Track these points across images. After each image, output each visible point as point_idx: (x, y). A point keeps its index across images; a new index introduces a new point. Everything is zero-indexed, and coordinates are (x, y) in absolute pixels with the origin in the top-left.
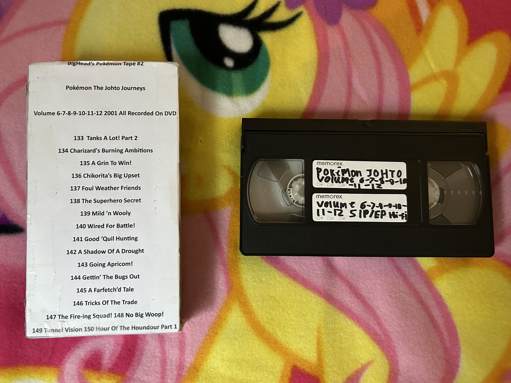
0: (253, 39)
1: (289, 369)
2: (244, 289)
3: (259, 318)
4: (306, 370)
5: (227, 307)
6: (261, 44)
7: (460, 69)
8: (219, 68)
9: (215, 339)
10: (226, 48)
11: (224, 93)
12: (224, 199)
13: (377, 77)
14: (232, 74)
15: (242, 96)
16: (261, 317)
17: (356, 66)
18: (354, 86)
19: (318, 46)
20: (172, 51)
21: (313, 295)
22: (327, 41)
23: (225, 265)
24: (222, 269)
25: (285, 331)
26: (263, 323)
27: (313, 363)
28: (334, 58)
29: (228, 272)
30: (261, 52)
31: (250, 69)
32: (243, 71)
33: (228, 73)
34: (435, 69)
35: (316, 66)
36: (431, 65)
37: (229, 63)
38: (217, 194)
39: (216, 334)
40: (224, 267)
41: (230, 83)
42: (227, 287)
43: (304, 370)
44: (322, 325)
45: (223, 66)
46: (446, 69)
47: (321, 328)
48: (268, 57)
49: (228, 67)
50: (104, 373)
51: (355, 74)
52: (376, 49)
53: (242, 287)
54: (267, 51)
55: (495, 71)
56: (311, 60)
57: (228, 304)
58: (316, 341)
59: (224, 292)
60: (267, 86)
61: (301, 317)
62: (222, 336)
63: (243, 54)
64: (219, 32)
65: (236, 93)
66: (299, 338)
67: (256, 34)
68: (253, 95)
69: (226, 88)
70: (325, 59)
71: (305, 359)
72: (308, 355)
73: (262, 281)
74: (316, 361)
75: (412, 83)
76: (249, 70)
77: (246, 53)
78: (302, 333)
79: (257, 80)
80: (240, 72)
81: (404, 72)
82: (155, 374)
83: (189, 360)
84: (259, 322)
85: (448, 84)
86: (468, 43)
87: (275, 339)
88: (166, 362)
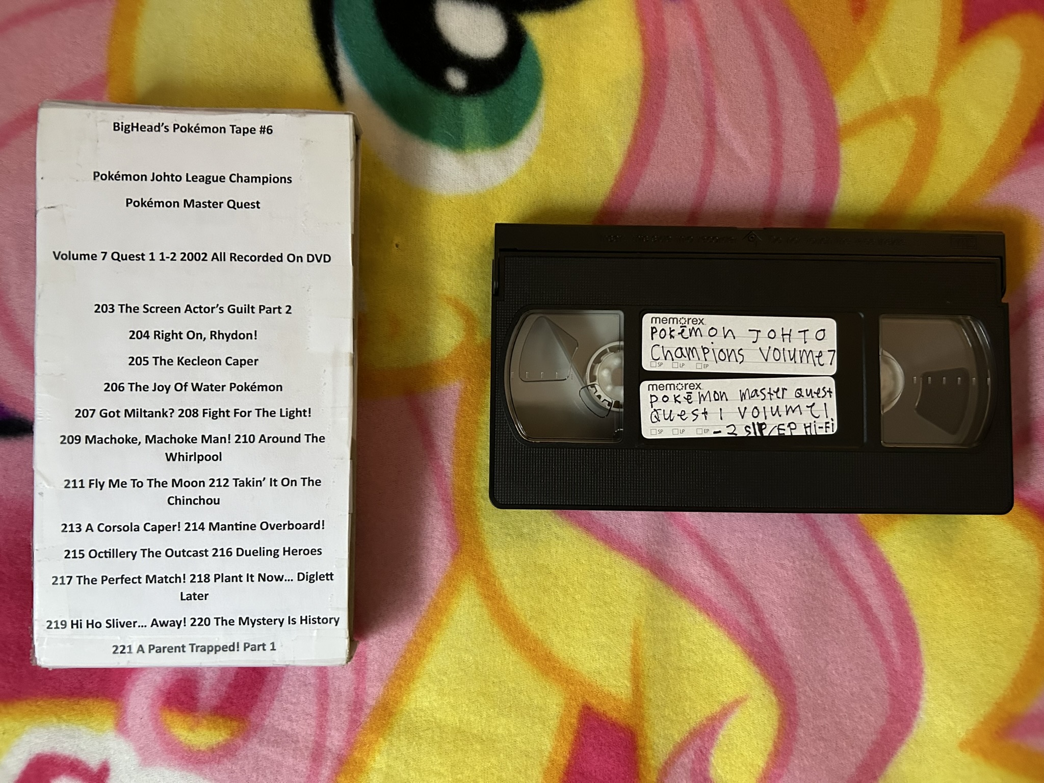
0: (508, 29)
1: (575, 712)
2: (486, 551)
3: (515, 609)
4: (609, 714)
5: (451, 585)
6: (525, 39)
7: (943, 95)
8: (435, 91)
9: (427, 649)
10: (450, 47)
11: (445, 144)
12: (446, 367)
13: (769, 111)
14: (464, 103)
15: (483, 149)
16: (519, 607)
17: (723, 88)
18: (719, 129)
19: (643, 44)
20: (336, 55)
21: (625, 562)
22: (663, 34)
23: (447, 502)
24: (441, 508)
25: (568, 636)
26: (523, 619)
27: (624, 700)
28: (678, 71)
29: (453, 515)
30: (525, 56)
31: (500, 92)
32: (485, 98)
33: (454, 101)
34: (891, 93)
35: (638, 87)
36: (883, 85)
37: (457, 79)
38: (430, 356)
39: (430, 639)
40: (447, 504)
41: (459, 122)
42: (452, 545)
43: (605, 714)
44: (643, 624)
45: (445, 87)
46: (913, 95)
47: (641, 629)
48: (539, 67)
49: (454, 88)
50: (203, 717)
51: (721, 103)
52: (767, 51)
53: (481, 545)
54: (537, 54)
55: (1016, 99)
56: (630, 74)
57: (453, 579)
58: (629, 654)
59: (444, 555)
60: (537, 129)
61: (600, 607)
62: (441, 643)
63: (486, 61)
64: (437, 15)
65: (470, 144)
66: (597, 649)
67: (513, 18)
68: (506, 147)
69: (450, 135)
70: (658, 72)
71: (606, 693)
72: (614, 682)
73: (521, 535)
74: (629, 696)
75: (841, 123)
76: (498, 94)
77: (493, 58)
78: (603, 639)
79: (515, 117)
80: (479, 98)
81: (826, 101)
82: (307, 717)
83: (374, 691)
84: (517, 617)
85: (917, 127)
86: (961, 37)
87: (548, 651)
88: (328, 695)
